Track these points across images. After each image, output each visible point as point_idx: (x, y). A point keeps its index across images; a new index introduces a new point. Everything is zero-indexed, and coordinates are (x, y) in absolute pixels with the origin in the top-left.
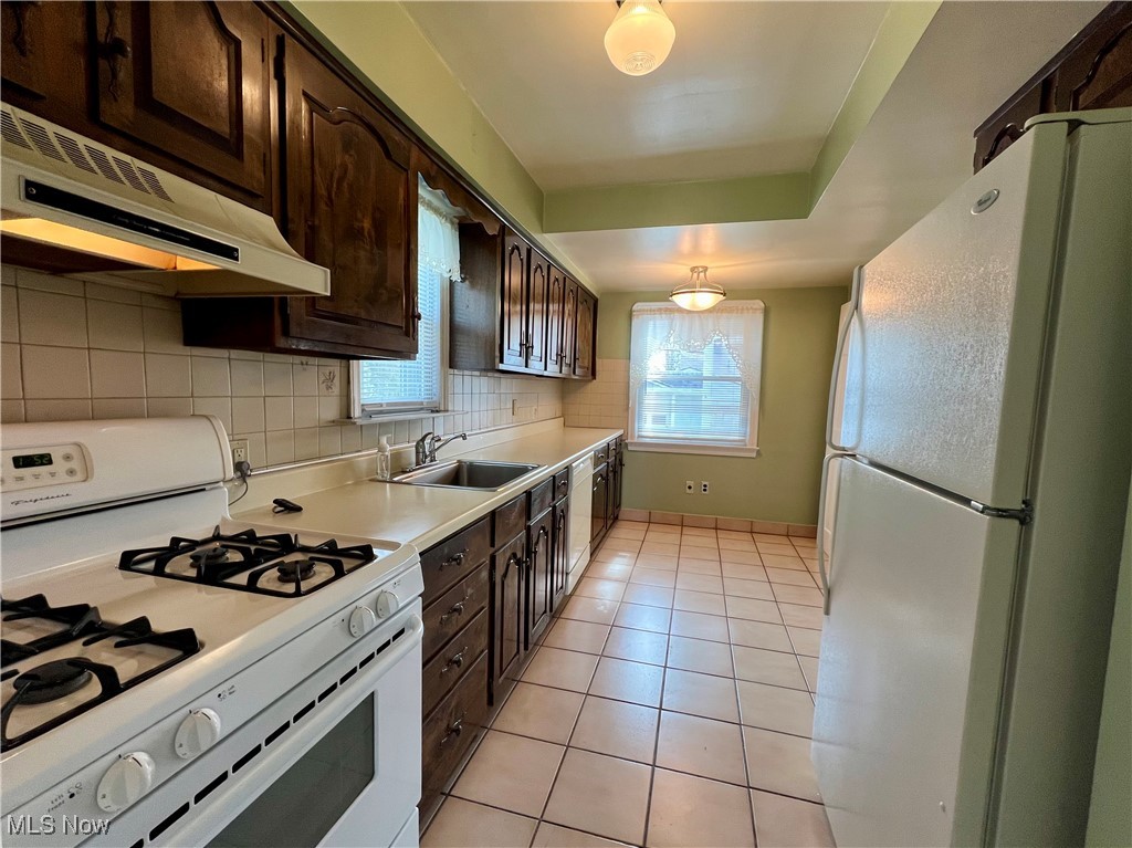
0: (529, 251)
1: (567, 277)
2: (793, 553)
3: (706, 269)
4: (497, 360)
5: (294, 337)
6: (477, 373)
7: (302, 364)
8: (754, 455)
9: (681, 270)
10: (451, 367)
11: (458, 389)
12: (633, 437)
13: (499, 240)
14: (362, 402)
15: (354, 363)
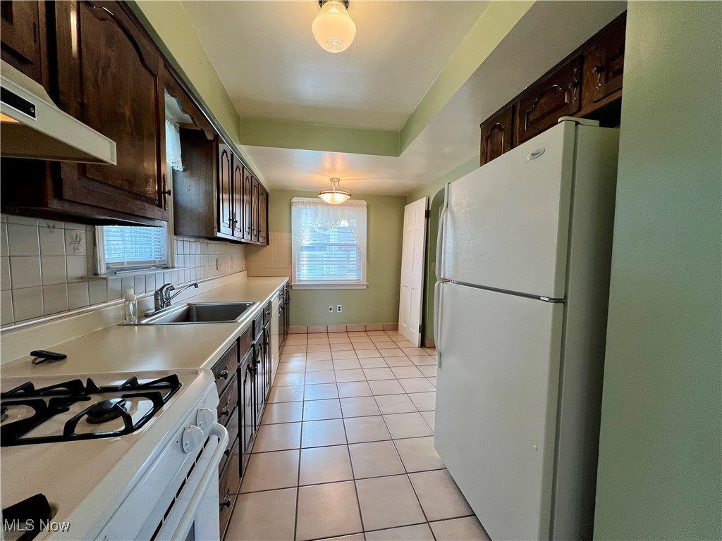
0: (232, 155)
1: (253, 177)
2: (388, 339)
3: (339, 180)
4: (216, 230)
5: (66, 200)
6: (193, 240)
7: (49, 227)
8: (365, 287)
9: (325, 180)
10: (175, 234)
11: (180, 251)
12: (295, 281)
13: (214, 144)
14: (107, 261)
15: (98, 228)
